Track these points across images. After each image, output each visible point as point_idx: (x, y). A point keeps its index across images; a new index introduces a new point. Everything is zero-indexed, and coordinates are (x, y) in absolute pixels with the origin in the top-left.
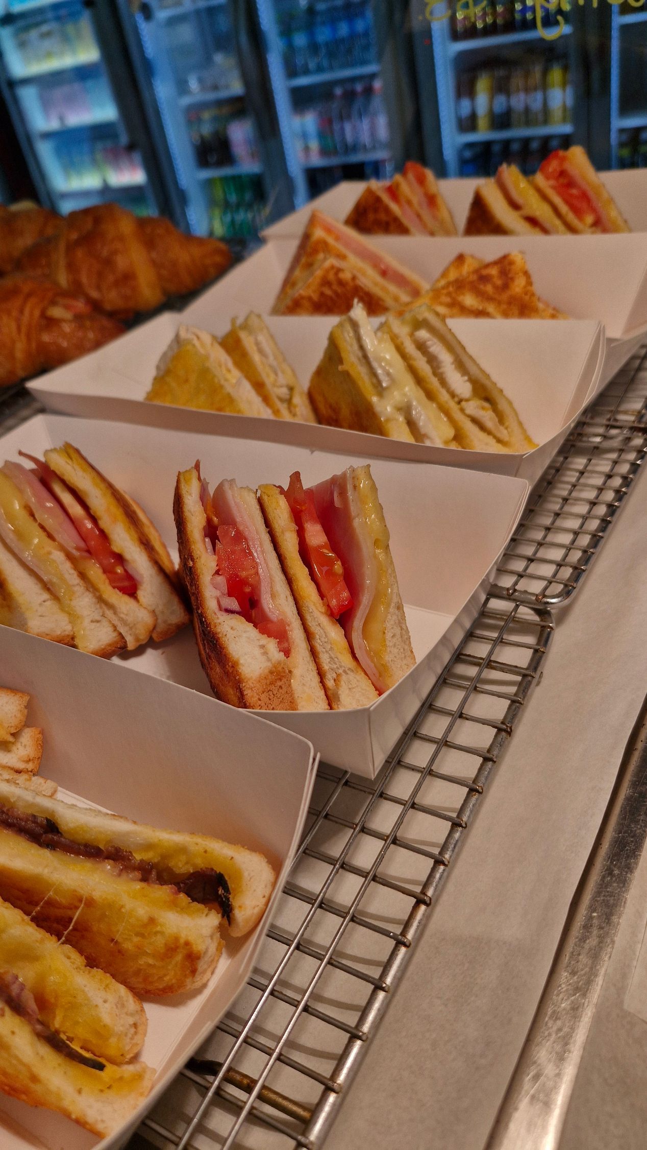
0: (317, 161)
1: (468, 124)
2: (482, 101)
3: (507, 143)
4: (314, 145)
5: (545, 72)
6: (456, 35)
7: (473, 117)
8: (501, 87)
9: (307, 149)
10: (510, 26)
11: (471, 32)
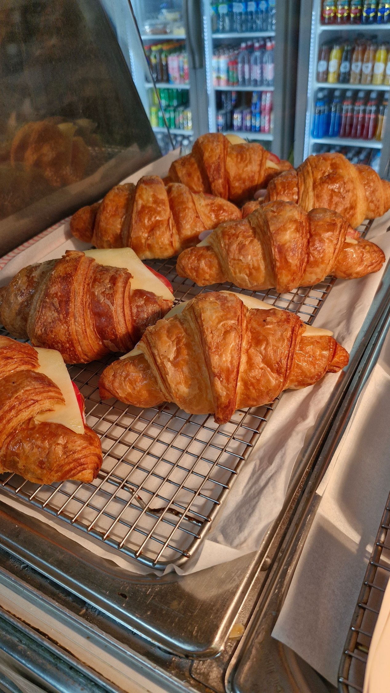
0: (223, 87)
1: (324, 77)
2: (334, 63)
3: (344, 91)
4: (223, 76)
5: (375, 51)
6: (323, 21)
7: (327, 72)
8: (347, 57)
9: (218, 78)
10: (359, 20)
11: (333, 20)
